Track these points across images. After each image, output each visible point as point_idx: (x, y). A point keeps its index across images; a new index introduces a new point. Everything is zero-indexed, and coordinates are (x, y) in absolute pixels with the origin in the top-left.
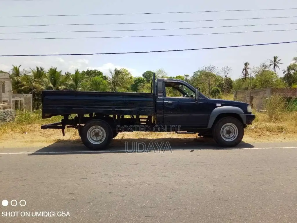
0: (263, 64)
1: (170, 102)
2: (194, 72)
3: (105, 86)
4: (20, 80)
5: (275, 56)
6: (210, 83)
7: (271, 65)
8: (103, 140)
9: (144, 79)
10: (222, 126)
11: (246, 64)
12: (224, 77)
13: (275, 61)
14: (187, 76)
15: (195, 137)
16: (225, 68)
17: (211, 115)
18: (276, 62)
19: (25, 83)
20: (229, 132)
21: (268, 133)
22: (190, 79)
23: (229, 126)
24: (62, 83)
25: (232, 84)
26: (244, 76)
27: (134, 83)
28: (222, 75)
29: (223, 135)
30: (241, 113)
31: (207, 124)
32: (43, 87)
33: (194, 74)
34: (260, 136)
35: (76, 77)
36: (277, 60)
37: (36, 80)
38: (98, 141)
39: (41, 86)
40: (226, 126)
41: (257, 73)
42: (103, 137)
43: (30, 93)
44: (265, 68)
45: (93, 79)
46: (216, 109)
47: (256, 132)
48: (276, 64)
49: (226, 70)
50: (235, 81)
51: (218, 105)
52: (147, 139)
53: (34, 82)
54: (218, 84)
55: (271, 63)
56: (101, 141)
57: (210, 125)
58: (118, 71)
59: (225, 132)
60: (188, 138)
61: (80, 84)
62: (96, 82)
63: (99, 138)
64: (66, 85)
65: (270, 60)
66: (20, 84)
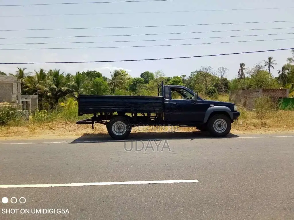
0: (258, 65)
1: (175, 103)
2: (192, 73)
3: (106, 87)
4: (24, 81)
5: (270, 57)
6: (206, 83)
7: (266, 65)
8: (124, 132)
9: (142, 80)
10: (215, 121)
11: (242, 65)
12: (220, 77)
13: (270, 61)
14: (184, 76)
15: (194, 131)
16: (222, 68)
17: (206, 113)
18: (271, 63)
19: (29, 85)
20: (220, 126)
21: (253, 127)
22: (187, 80)
23: (220, 121)
24: (64, 85)
25: (229, 84)
26: (240, 76)
27: (132, 83)
28: (219, 75)
29: (215, 128)
30: (229, 111)
31: (203, 120)
32: (46, 88)
33: (191, 74)
34: (246, 129)
35: (78, 79)
36: (272, 61)
37: (40, 81)
38: (120, 133)
39: (44, 87)
40: (217, 121)
41: (252, 74)
42: (124, 129)
43: (34, 94)
44: (260, 69)
45: (95, 81)
46: (210, 108)
47: (243, 127)
48: (271, 64)
49: (223, 70)
50: (230, 81)
51: (211, 105)
52: (155, 132)
53: (38, 83)
54: (214, 83)
55: (266, 64)
56: (123, 133)
57: (205, 121)
58: (117, 72)
59: (217, 126)
60: (188, 131)
61: (81, 85)
62: (97, 83)
63: (121, 130)
64: (68, 86)
65: (265, 61)
66: (24, 86)
